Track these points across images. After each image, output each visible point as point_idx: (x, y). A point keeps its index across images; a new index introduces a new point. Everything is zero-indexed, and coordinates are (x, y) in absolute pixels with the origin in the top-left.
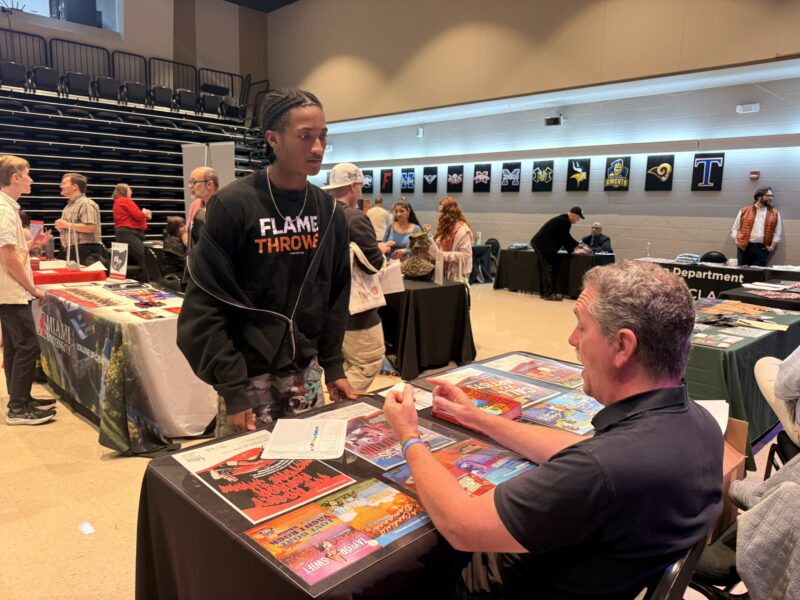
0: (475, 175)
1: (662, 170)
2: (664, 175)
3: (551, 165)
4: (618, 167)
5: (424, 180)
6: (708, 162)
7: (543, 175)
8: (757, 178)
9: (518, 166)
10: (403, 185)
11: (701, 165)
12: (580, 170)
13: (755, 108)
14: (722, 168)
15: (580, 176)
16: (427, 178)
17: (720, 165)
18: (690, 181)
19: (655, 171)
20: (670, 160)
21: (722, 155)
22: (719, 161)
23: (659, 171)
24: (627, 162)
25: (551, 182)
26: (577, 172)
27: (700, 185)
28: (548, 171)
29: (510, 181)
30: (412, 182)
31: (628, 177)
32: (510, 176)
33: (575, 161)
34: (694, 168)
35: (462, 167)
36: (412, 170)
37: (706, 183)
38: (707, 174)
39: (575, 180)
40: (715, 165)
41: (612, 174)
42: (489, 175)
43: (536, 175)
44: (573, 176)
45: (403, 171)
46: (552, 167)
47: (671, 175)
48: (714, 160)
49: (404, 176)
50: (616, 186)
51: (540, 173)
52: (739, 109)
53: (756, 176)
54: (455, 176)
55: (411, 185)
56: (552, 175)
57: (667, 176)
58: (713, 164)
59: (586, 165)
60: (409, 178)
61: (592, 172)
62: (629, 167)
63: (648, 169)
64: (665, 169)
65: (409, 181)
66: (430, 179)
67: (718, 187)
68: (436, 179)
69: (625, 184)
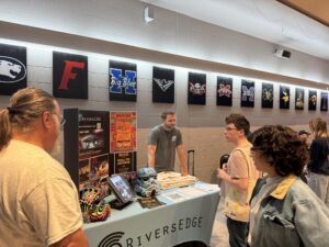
0: (218, 88)
26: (284, 95)
29: (248, 97)
42: (231, 89)
51: (267, 93)
68: (172, 87)
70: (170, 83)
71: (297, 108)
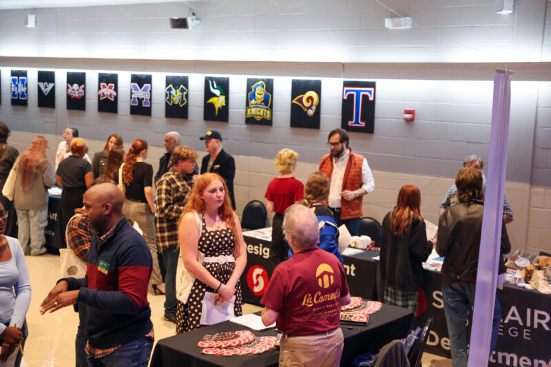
0: (99, 89)
1: (308, 101)
2: (310, 108)
3: (185, 82)
4: (260, 91)
5: (39, 88)
6: (358, 93)
7: (176, 95)
8: (412, 120)
9: (148, 80)
10: (14, 94)
11: (351, 96)
12: (217, 92)
13: (406, 23)
14: (373, 102)
15: (219, 102)
16: (42, 86)
17: (371, 98)
18: (340, 117)
19: (300, 100)
20: (317, 87)
21: (373, 85)
22: (370, 92)
23: (304, 101)
24: (269, 86)
25: (186, 107)
26: (215, 95)
27: (350, 123)
28: (182, 91)
29: (140, 100)
30: (24, 89)
31: (271, 107)
32: (140, 93)
33: (212, 79)
34: (344, 100)
35: (83, 75)
36: (24, 74)
37: (357, 122)
38: (358, 109)
39: (212, 105)
40: (365, 97)
41: (253, 102)
42: (116, 89)
43: (168, 96)
44: (211, 101)
45: (13, 74)
46: (186, 85)
47: (319, 107)
48: (364, 91)
49: (14, 81)
50: (258, 118)
51: (173, 92)
52: (388, 23)
53: (411, 117)
54: (76, 86)
55: (23, 95)
56: (187, 96)
57: (314, 108)
58: (364, 96)
59: (224, 86)
60: (20, 85)
61: (231, 95)
62: (272, 93)
63: (293, 97)
64: (310, 98)
65: (21, 89)
66: (47, 88)
67: (369, 128)
68: (53, 89)
69: (268, 116)
70: (51, 85)
71: (250, 121)
